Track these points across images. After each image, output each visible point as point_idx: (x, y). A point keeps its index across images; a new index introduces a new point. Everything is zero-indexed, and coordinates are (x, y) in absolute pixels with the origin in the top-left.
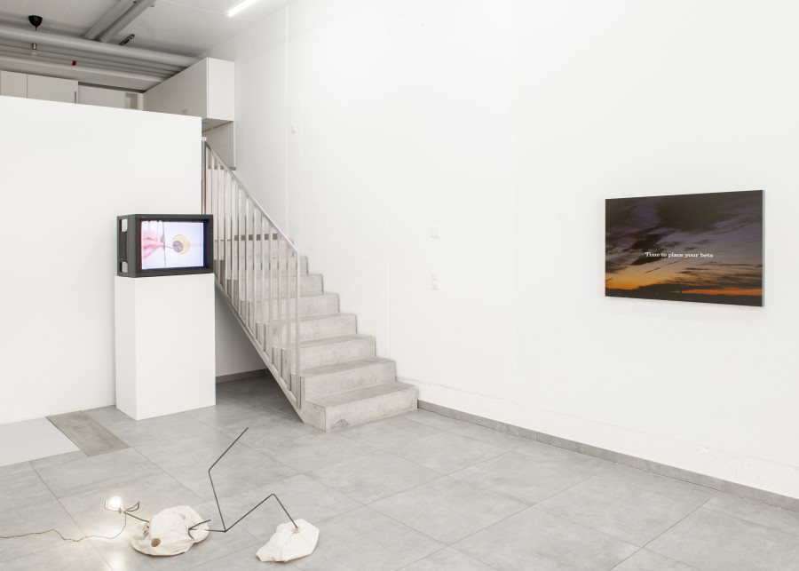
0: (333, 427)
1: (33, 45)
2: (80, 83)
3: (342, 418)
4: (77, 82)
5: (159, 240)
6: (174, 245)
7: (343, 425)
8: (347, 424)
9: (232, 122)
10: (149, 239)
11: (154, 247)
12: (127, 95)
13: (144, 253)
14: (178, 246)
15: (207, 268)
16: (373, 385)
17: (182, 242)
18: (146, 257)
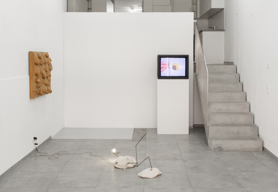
0: (215, 149)
3: (220, 146)
5: (167, 65)
6: (173, 67)
7: (220, 149)
8: (223, 149)
9: (223, 8)
10: (163, 64)
11: (165, 68)
13: (162, 70)
14: (174, 68)
15: (186, 77)
16: (244, 136)
17: (176, 66)
18: (162, 71)
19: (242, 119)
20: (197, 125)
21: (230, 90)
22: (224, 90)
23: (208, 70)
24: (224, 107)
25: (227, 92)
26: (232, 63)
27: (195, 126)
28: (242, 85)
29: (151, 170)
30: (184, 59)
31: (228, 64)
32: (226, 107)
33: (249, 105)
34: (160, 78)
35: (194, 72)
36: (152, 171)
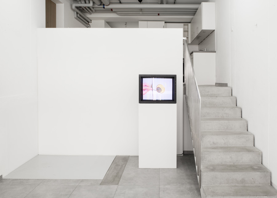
1: (141, 10)
2: (165, 22)
4: (164, 22)
5: (150, 87)
9: (214, 30)
10: (145, 86)
11: (148, 90)
12: (184, 25)
13: (144, 92)
14: (158, 89)
15: (174, 101)
16: (252, 185)
17: (161, 88)
18: (144, 94)
19: (246, 159)
20: (187, 151)
21: (227, 117)
22: (219, 117)
23: (200, 92)
24: (220, 140)
25: (223, 119)
26: (225, 85)
27: (185, 153)
28: (240, 111)
30: (171, 80)
31: (220, 85)
32: (224, 140)
33: (253, 138)
34: (142, 102)
35: (184, 94)
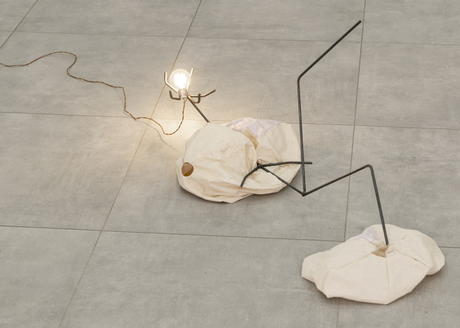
29: (381, 252)
36: (390, 257)
